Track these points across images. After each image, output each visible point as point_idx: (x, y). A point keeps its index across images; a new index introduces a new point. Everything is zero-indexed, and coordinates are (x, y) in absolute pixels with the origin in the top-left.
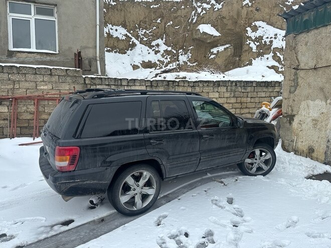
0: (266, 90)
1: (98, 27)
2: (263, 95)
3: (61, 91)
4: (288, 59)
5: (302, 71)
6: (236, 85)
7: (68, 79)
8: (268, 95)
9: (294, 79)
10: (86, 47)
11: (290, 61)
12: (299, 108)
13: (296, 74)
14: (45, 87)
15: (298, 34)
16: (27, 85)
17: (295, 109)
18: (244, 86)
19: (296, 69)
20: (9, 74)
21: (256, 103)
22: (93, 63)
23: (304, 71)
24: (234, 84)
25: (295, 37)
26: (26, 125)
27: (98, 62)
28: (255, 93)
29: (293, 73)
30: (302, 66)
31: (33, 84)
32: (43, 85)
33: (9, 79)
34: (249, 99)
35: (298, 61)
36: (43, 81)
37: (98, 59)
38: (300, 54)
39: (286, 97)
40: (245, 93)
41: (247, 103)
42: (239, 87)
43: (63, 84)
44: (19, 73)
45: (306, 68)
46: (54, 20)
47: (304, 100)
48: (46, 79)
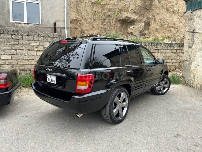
0: (169, 48)
1: (66, 8)
2: (168, 51)
3: (45, 47)
4: (188, 26)
5: (197, 34)
6: (151, 45)
7: (49, 39)
8: (170, 51)
9: (192, 39)
10: (59, 21)
11: (188, 28)
12: (195, 56)
13: (193, 36)
14: (35, 44)
15: (194, 11)
16: (23, 42)
17: (192, 57)
18: (156, 46)
19: (193, 32)
20: (12, 35)
21: (163, 56)
22: (63, 30)
23: (198, 33)
24: (150, 44)
25: (192, 12)
26: (23, 68)
27: (66, 30)
28: (163, 50)
29: (191, 35)
30: (197, 30)
31: (27, 42)
32: (33, 43)
33: (12, 38)
34: (159, 54)
35: (194, 27)
36: (34, 40)
37: (66, 28)
38: (195, 23)
39: (186, 50)
40: (157, 50)
41: (158, 56)
42: (153, 46)
43: (46, 42)
44: (18, 35)
45: (200, 31)
46: (39, 3)
47: (199, 52)
48: (35, 39)
